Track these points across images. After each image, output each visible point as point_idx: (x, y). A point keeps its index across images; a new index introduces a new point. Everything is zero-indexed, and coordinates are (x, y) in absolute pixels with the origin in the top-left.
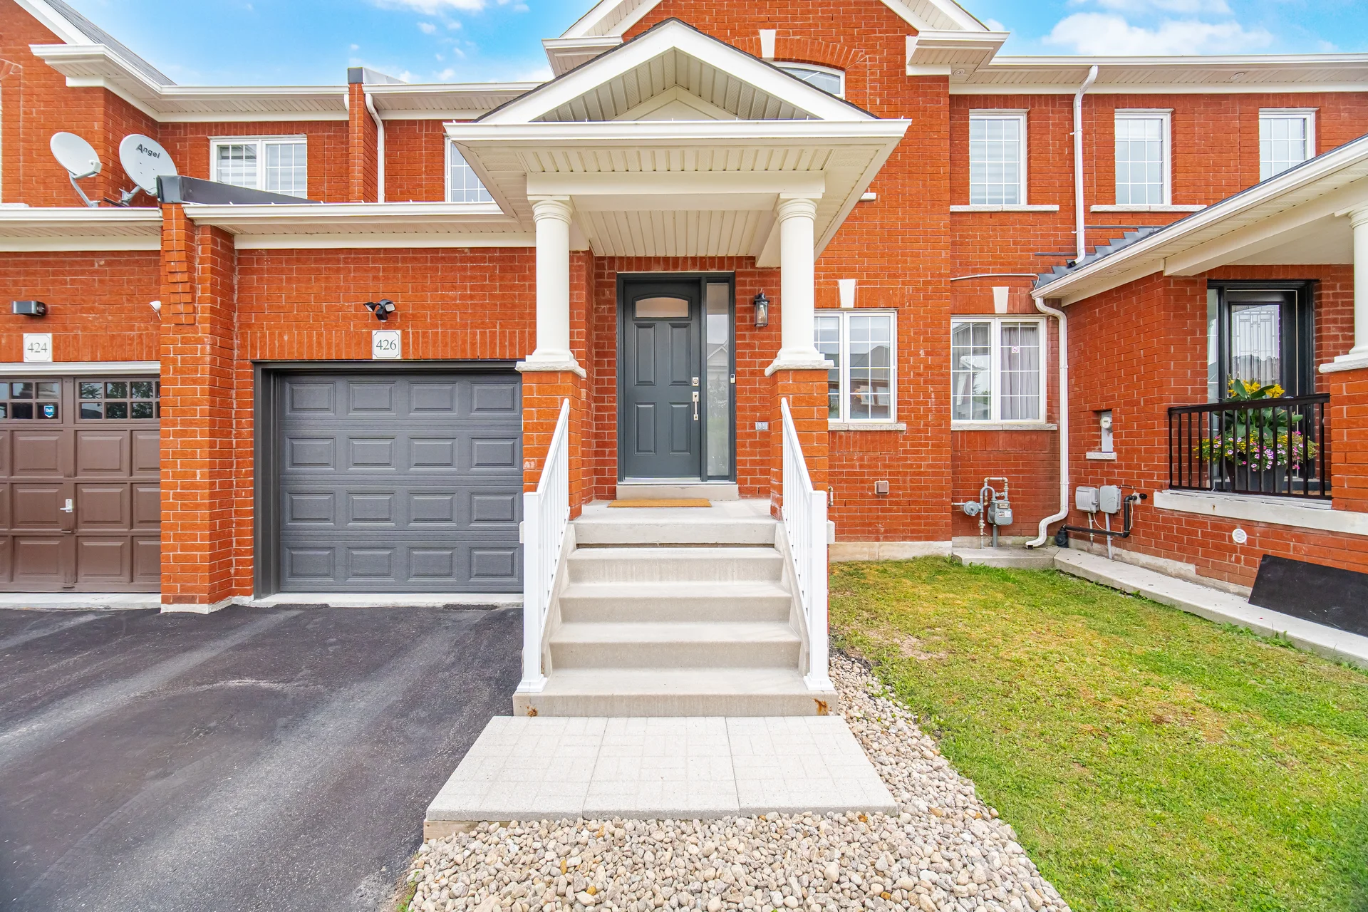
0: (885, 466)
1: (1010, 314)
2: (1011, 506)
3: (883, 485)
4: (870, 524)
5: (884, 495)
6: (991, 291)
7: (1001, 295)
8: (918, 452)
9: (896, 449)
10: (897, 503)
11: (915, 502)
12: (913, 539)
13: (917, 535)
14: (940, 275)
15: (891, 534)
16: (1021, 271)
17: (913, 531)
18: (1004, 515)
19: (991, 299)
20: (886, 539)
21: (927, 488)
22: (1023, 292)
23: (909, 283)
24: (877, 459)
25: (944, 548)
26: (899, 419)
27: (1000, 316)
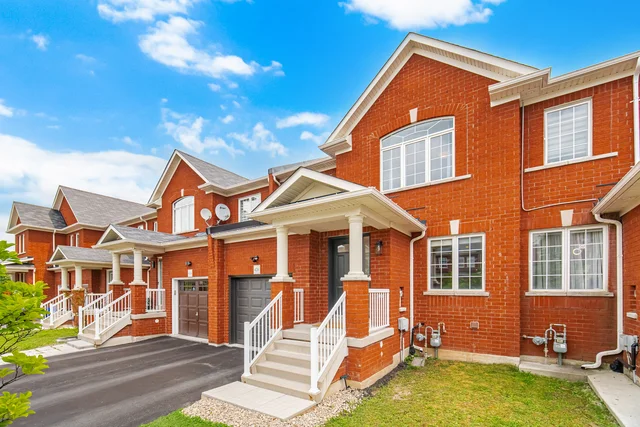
0: (477, 314)
1: (573, 225)
2: (567, 342)
3: (475, 324)
4: (468, 343)
5: (476, 329)
6: (560, 213)
7: (567, 216)
8: (497, 308)
9: (483, 305)
10: (485, 334)
11: (495, 334)
12: (493, 353)
13: (495, 352)
14: (513, 211)
15: (480, 350)
16: (584, 198)
17: (494, 350)
18: (561, 346)
19: (560, 219)
20: (477, 352)
21: (503, 327)
22: (584, 212)
23: (492, 218)
24: (472, 310)
25: (514, 360)
26: (487, 290)
27: (568, 227)
